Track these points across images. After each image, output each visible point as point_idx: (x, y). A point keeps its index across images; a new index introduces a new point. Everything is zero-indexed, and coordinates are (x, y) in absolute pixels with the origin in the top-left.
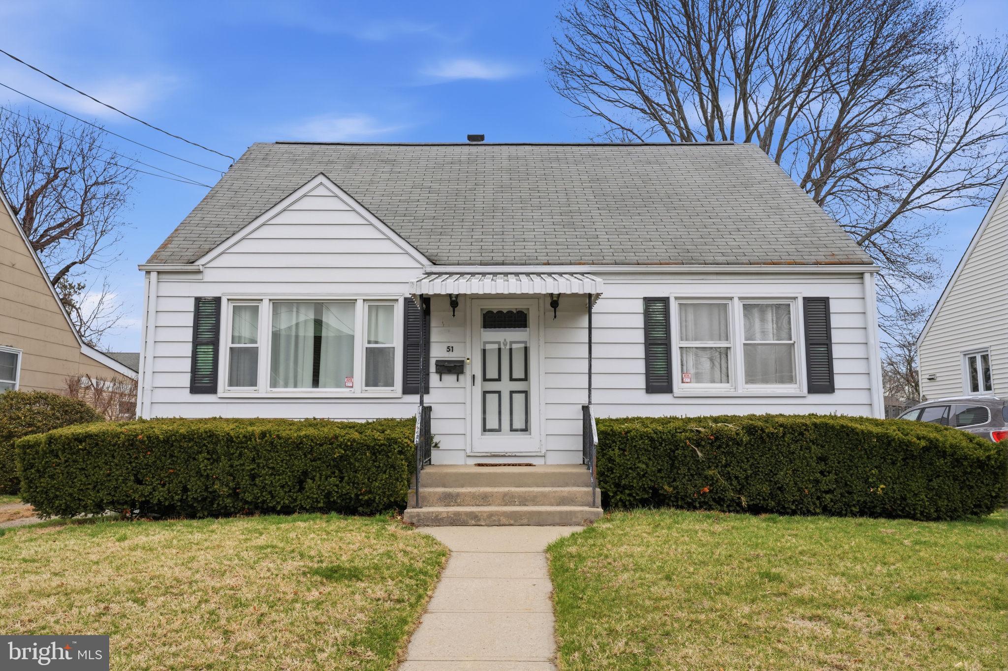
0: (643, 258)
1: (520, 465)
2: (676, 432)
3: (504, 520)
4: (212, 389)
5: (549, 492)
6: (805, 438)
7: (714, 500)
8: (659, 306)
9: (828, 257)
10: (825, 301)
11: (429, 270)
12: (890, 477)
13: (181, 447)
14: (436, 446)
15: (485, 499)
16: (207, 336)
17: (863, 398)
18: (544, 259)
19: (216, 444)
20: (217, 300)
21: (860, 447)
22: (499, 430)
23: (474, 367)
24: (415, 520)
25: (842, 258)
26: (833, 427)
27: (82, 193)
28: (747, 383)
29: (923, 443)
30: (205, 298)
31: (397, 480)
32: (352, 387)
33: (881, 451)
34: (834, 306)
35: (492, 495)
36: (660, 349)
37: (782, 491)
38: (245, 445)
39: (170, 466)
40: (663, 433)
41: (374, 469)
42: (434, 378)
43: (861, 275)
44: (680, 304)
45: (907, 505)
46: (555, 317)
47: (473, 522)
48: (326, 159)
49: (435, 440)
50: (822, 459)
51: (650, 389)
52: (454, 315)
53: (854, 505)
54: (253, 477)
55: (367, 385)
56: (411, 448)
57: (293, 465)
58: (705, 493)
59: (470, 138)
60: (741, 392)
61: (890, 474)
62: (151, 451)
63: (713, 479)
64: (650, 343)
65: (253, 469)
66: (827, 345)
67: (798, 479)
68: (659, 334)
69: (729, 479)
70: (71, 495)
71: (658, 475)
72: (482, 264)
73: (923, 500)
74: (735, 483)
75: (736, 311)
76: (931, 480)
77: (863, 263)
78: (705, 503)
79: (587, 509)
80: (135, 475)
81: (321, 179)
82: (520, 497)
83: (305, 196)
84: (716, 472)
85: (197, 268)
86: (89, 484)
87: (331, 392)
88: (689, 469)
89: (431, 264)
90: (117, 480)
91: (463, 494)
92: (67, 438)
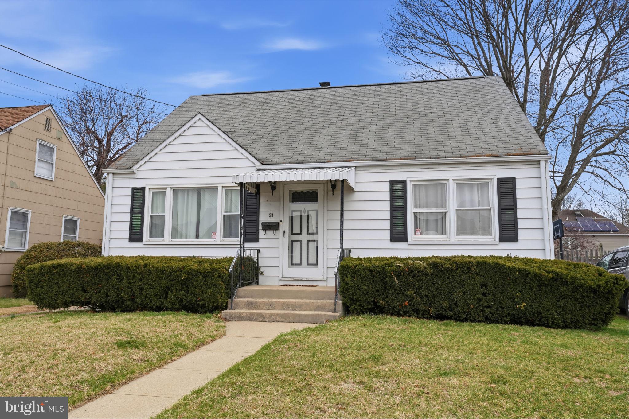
0: (390, 155)
1: (306, 286)
2: (386, 267)
3: (279, 319)
4: (140, 240)
5: (310, 302)
6: (472, 271)
7: (413, 310)
8: (400, 186)
9: (516, 151)
10: (512, 181)
11: (258, 168)
12: (530, 298)
13: (104, 272)
14: (262, 273)
15: (271, 306)
16: (138, 209)
17: (538, 245)
18: (328, 158)
19: (121, 270)
20: (143, 189)
21: (508, 278)
22: (300, 264)
23: (285, 226)
24: (228, 317)
25: (526, 151)
26: (489, 264)
27: (137, 129)
28: (458, 235)
29: (551, 275)
30: (137, 188)
31: (217, 293)
32: (216, 238)
33: (522, 280)
34: (518, 184)
35: (276, 303)
36: (399, 214)
37: (457, 306)
38: (135, 271)
39: (99, 283)
40: (378, 267)
41: (204, 286)
42: (261, 232)
43: (538, 162)
44: (414, 185)
45: (542, 317)
46: (333, 194)
47: (261, 319)
48: (227, 103)
49: (262, 270)
50: (484, 285)
51: (394, 239)
52: (272, 195)
53: (506, 316)
54: (141, 289)
55: (224, 237)
56: (226, 274)
57: (161, 283)
58: (406, 306)
59: (322, 84)
60: (453, 241)
61: (529, 296)
62: (89, 274)
63: (411, 297)
64: (393, 210)
65: (141, 285)
66: (514, 209)
67: (467, 298)
68: (399, 204)
69: (422, 297)
70: (51, 297)
71: (376, 293)
72: (290, 163)
73: (553, 314)
74: (425, 299)
75: (452, 187)
76: (559, 301)
77: (540, 154)
78: (408, 312)
79: (330, 313)
80: (83, 287)
81: (200, 116)
82: (292, 305)
83: (190, 127)
84: (413, 292)
85: (132, 170)
86: (60, 292)
87: (204, 241)
88: (395, 290)
89: (260, 164)
90: (73, 290)
91: (259, 302)
92: (49, 266)
